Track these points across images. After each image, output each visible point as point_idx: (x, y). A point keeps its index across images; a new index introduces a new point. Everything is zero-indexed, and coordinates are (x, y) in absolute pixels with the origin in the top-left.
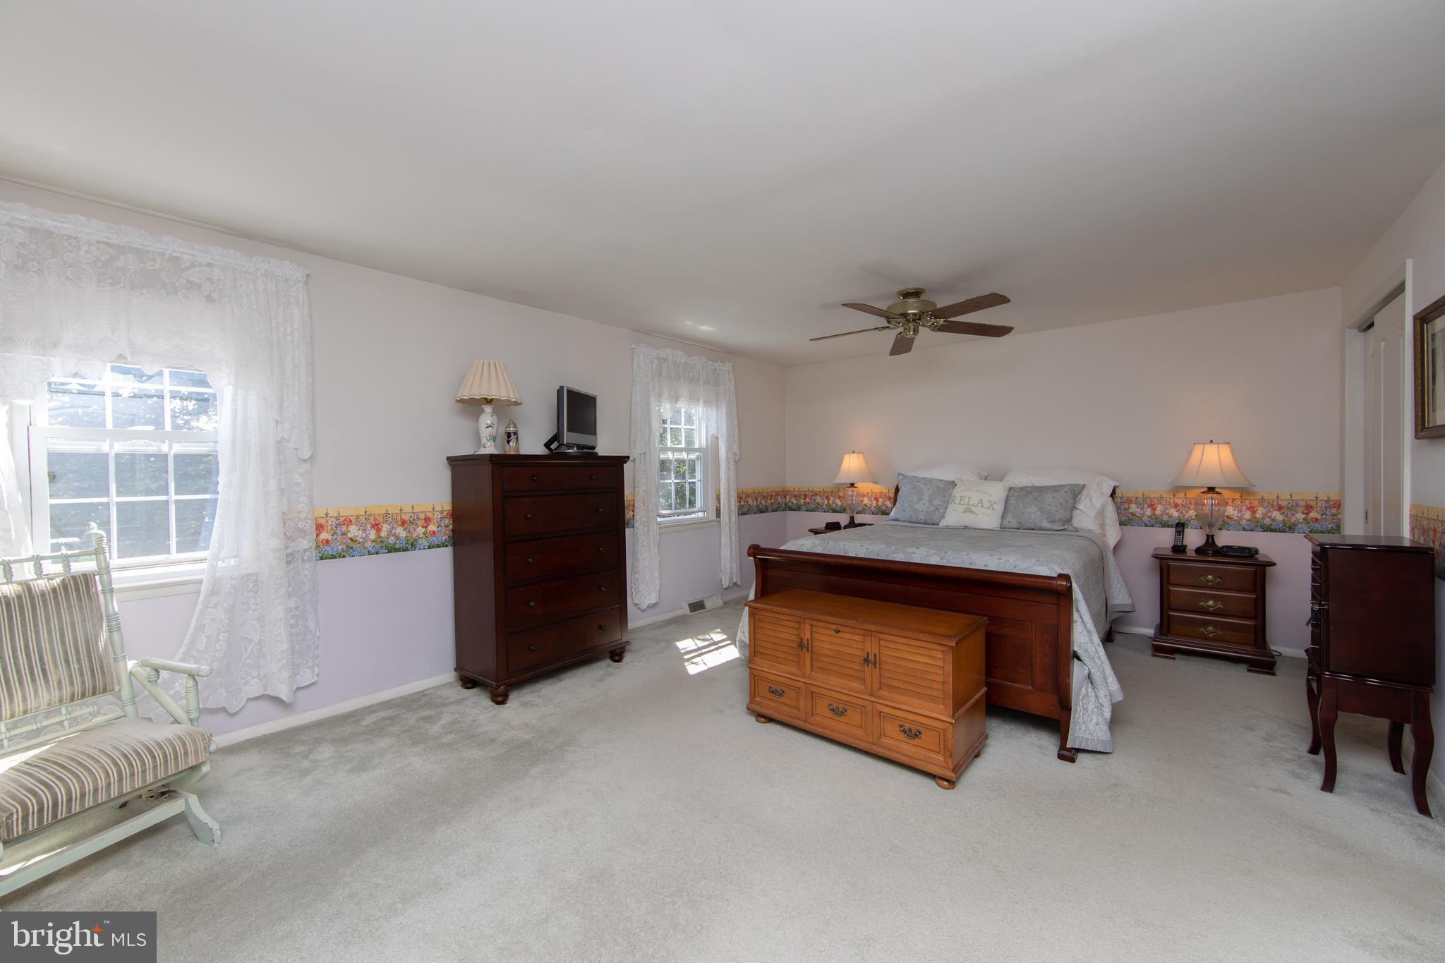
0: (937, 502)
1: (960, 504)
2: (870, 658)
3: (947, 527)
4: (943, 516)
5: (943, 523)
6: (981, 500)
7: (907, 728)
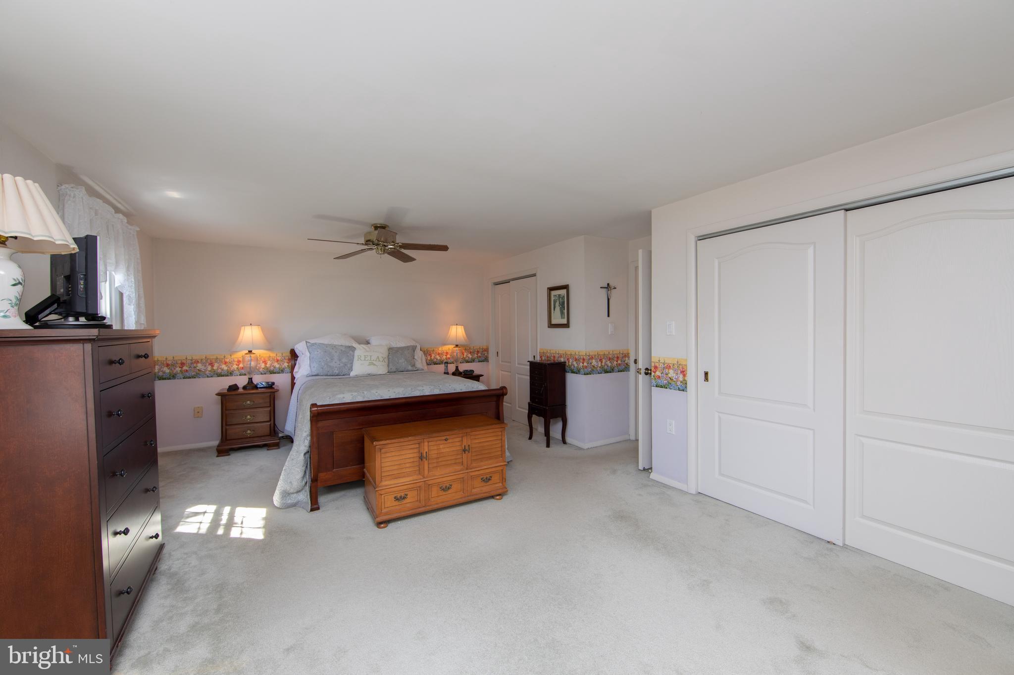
0: (344, 360)
1: (365, 360)
2: (466, 448)
3: (357, 376)
4: (351, 369)
5: (352, 374)
6: (378, 357)
7: (485, 478)
